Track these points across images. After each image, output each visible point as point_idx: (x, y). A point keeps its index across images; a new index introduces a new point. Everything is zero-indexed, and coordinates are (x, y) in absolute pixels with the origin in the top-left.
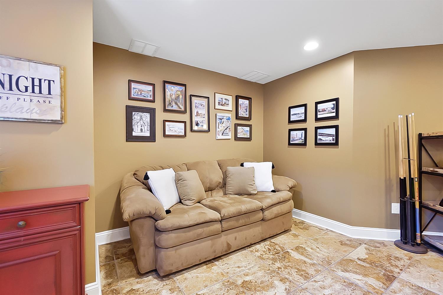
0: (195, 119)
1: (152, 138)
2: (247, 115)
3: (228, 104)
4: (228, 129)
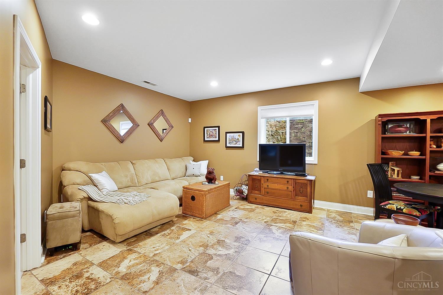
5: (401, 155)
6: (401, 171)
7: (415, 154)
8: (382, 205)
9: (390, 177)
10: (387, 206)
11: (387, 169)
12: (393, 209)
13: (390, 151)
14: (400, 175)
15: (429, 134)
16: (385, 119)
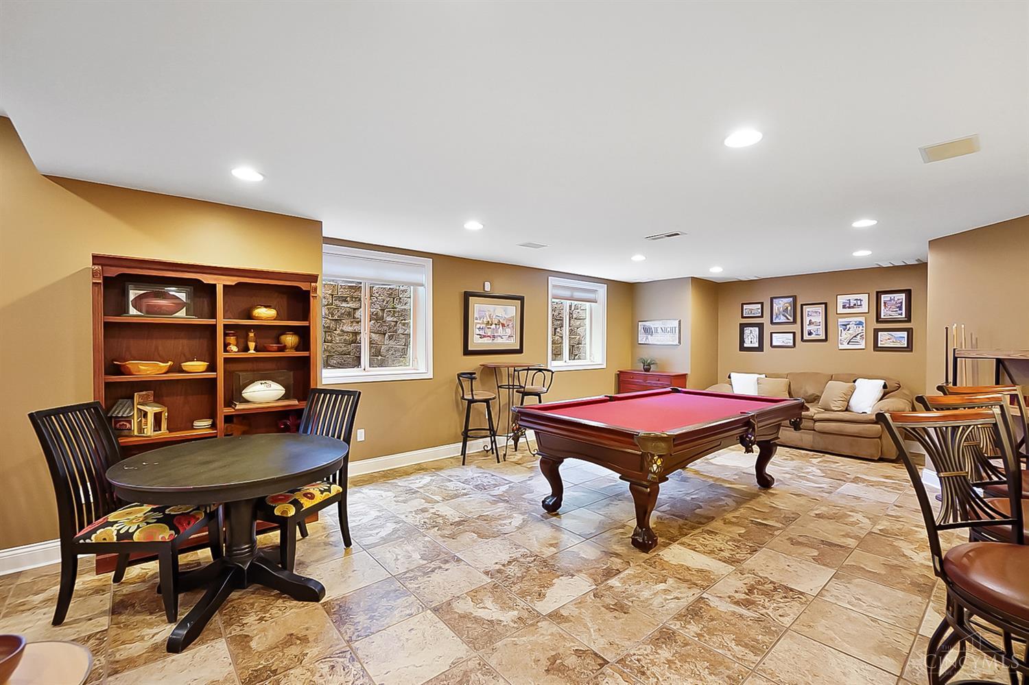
0: (807, 328)
1: (760, 348)
2: (901, 314)
3: (861, 305)
4: (859, 336)
5: (163, 372)
6: (166, 414)
7: (197, 367)
8: (80, 538)
9: (136, 433)
10: (93, 537)
11: (129, 413)
12: (110, 539)
13: (131, 364)
14: (164, 425)
15: (221, 321)
16: (113, 272)
